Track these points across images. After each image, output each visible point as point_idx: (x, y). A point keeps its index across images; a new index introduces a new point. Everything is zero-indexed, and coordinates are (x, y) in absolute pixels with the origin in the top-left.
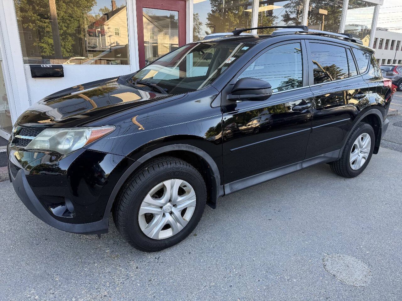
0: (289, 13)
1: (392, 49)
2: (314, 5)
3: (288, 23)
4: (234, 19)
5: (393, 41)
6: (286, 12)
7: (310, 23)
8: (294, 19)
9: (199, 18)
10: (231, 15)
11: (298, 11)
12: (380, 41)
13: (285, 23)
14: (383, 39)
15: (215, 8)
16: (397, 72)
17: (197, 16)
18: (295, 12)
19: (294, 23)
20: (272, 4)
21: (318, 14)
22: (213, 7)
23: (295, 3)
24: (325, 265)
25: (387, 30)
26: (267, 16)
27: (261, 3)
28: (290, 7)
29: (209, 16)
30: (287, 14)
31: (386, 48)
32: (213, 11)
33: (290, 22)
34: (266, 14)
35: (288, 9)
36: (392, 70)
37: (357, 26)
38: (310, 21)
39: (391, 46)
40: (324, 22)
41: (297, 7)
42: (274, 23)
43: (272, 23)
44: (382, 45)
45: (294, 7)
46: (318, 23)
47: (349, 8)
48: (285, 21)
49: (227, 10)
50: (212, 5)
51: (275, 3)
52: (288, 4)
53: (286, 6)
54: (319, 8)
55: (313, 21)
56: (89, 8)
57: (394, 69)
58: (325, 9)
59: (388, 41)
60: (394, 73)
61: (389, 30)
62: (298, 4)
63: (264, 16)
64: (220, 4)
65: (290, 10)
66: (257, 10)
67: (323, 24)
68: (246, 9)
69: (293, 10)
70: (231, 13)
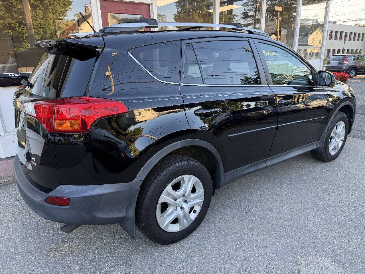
0: (248, 11)
1: (340, 39)
2: (269, 3)
3: (247, 20)
4: (198, 18)
5: (341, 33)
6: (245, 10)
7: (267, 19)
8: (252, 16)
9: (166, 18)
10: (195, 15)
11: (256, 9)
12: (330, 33)
13: (244, 20)
14: (332, 31)
15: (180, 9)
16: (347, 61)
17: (164, 17)
18: (253, 10)
19: (253, 19)
20: (232, 4)
21: (274, 11)
22: (178, 9)
23: (252, 1)
24: (299, 270)
25: (335, 23)
26: (228, 14)
27: (222, 4)
28: (248, 6)
29: (175, 17)
30: (246, 12)
31: (336, 39)
32: (178, 12)
33: (249, 19)
34: (227, 13)
35: (246, 8)
36: (343, 59)
37: (308, 20)
38: (267, 17)
39: (340, 37)
40: (279, 18)
41: (255, 5)
42: (235, 20)
43: (233, 21)
44: (331, 36)
45: (252, 5)
46: (274, 19)
47: (303, 5)
48: (244, 18)
49: (191, 10)
50: (178, 7)
51: (234, 3)
52: (246, 3)
53: (245, 5)
54: (274, 6)
55: (270, 17)
56: (64, 13)
57: (345, 58)
58: (280, 6)
59: (336, 32)
60: (345, 62)
61: (337, 23)
62: (255, 2)
63: (225, 15)
64: (185, 5)
65: (248, 8)
66: (218, 10)
67: (279, 20)
68: (209, 9)
69: (251, 8)
70: (195, 13)
